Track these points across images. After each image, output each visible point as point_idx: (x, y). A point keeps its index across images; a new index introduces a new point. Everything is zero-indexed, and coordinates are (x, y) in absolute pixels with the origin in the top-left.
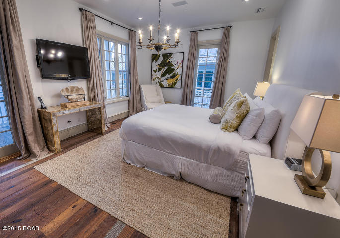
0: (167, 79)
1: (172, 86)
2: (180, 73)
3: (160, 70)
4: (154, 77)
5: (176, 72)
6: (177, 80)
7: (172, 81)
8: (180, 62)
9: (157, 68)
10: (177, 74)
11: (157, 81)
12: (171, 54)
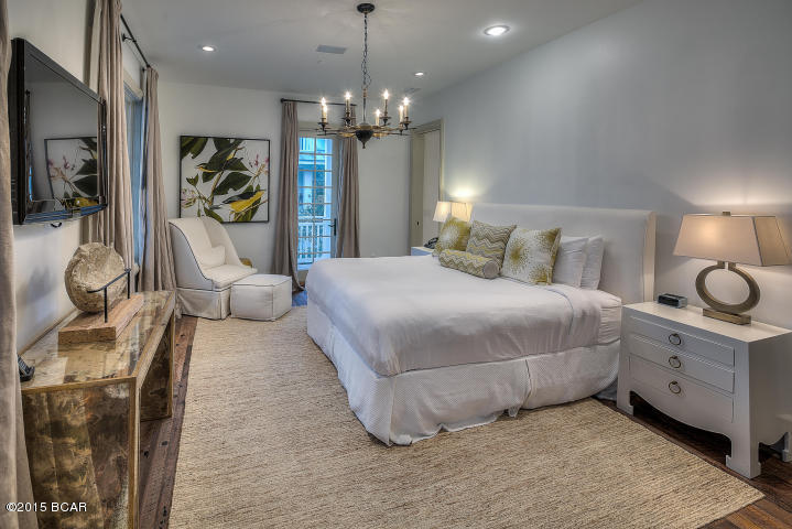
0: (230, 201)
1: (245, 219)
2: (264, 186)
3: (207, 177)
4: (187, 196)
5: (253, 183)
6: (258, 202)
7: (243, 206)
8: (262, 161)
9: (200, 172)
10: (258, 189)
11: (199, 205)
12: (239, 140)
